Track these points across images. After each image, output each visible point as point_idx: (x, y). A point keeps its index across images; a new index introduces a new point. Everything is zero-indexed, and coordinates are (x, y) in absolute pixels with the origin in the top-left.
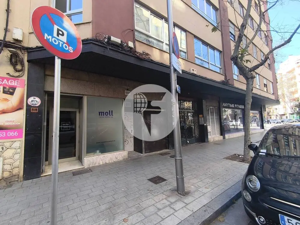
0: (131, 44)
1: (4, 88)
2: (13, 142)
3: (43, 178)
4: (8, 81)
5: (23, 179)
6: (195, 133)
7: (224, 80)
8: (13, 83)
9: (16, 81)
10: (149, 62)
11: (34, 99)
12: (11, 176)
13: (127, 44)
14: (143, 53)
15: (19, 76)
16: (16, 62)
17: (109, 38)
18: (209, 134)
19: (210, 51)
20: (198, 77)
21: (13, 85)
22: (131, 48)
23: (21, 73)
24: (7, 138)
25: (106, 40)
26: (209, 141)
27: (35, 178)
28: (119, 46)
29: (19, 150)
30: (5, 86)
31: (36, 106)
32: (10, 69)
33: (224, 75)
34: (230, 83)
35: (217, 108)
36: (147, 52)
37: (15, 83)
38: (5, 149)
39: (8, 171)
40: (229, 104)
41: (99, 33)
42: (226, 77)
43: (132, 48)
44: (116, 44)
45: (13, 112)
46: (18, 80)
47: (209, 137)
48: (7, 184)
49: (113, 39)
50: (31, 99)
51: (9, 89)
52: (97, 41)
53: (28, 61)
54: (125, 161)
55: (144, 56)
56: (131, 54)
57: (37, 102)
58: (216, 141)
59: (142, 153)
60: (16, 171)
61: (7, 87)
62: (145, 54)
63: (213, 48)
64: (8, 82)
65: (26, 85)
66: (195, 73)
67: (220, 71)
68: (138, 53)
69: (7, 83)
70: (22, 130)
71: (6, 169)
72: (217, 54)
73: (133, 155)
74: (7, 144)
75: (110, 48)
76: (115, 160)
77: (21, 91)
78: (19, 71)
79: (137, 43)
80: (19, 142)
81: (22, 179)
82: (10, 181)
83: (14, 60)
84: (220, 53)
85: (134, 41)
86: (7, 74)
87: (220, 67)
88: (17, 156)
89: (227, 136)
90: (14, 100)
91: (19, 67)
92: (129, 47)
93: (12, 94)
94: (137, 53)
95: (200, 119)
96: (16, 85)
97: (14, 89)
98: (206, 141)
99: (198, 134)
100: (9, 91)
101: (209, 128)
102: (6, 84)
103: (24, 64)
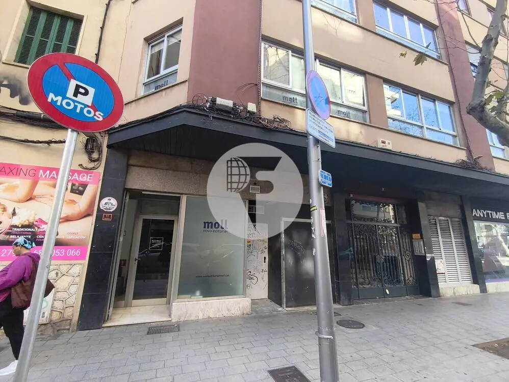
0: (252, 107)
1: (73, 185)
2: (72, 266)
3: (105, 330)
4: (79, 174)
5: (77, 329)
6: (404, 274)
7: (465, 159)
8: (85, 178)
9: (89, 175)
10: (286, 133)
11: (109, 201)
12: (61, 320)
13: (245, 108)
14: (275, 119)
15: (94, 168)
16: (92, 149)
17: (214, 101)
18: (439, 276)
19: (425, 104)
20: (397, 156)
21: (84, 180)
22: (251, 113)
23: (96, 163)
24: (65, 258)
25: (208, 105)
26: (441, 295)
27: (92, 328)
28: (230, 113)
29: (77, 279)
30: (74, 183)
31: (111, 211)
32: (84, 159)
33: (465, 149)
34: (483, 165)
35: (457, 220)
36: (282, 116)
37: (87, 177)
38: (59, 274)
39: (59, 310)
40: (490, 212)
41: (198, 95)
42: (469, 152)
43: (254, 113)
44: (226, 109)
45: (80, 219)
46: (92, 173)
47: (441, 285)
48: (54, 332)
49: (220, 101)
50: (105, 200)
51: (79, 187)
52: (194, 108)
53: (108, 147)
54: (244, 318)
55: (276, 125)
56: (252, 123)
57: (112, 205)
58: (461, 297)
59: (281, 306)
60: (68, 313)
61: (77, 184)
62: (278, 120)
63: (433, 98)
64: (79, 177)
65: (101, 181)
66: (389, 147)
67: (455, 142)
68: (264, 120)
69: (77, 178)
70: (87, 248)
71: (57, 308)
72: (442, 109)
73: (264, 309)
74: (64, 269)
75: (215, 116)
76: (226, 313)
77: (93, 189)
78: (94, 161)
79: (263, 104)
80: (80, 266)
81: (75, 328)
82: (58, 328)
83: (89, 146)
84: (449, 107)
85: (258, 101)
86: (79, 165)
87: (454, 134)
88: (73, 289)
89: (492, 286)
90: (82, 202)
91: (95, 156)
92: (249, 112)
93: (81, 193)
94: (262, 121)
95: (416, 244)
96: (88, 180)
97: (85, 186)
98: (433, 292)
99: (411, 276)
100: (78, 190)
101: (441, 266)
102: (76, 180)
103: (102, 151)
